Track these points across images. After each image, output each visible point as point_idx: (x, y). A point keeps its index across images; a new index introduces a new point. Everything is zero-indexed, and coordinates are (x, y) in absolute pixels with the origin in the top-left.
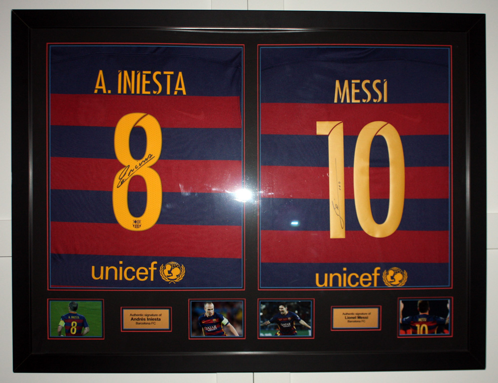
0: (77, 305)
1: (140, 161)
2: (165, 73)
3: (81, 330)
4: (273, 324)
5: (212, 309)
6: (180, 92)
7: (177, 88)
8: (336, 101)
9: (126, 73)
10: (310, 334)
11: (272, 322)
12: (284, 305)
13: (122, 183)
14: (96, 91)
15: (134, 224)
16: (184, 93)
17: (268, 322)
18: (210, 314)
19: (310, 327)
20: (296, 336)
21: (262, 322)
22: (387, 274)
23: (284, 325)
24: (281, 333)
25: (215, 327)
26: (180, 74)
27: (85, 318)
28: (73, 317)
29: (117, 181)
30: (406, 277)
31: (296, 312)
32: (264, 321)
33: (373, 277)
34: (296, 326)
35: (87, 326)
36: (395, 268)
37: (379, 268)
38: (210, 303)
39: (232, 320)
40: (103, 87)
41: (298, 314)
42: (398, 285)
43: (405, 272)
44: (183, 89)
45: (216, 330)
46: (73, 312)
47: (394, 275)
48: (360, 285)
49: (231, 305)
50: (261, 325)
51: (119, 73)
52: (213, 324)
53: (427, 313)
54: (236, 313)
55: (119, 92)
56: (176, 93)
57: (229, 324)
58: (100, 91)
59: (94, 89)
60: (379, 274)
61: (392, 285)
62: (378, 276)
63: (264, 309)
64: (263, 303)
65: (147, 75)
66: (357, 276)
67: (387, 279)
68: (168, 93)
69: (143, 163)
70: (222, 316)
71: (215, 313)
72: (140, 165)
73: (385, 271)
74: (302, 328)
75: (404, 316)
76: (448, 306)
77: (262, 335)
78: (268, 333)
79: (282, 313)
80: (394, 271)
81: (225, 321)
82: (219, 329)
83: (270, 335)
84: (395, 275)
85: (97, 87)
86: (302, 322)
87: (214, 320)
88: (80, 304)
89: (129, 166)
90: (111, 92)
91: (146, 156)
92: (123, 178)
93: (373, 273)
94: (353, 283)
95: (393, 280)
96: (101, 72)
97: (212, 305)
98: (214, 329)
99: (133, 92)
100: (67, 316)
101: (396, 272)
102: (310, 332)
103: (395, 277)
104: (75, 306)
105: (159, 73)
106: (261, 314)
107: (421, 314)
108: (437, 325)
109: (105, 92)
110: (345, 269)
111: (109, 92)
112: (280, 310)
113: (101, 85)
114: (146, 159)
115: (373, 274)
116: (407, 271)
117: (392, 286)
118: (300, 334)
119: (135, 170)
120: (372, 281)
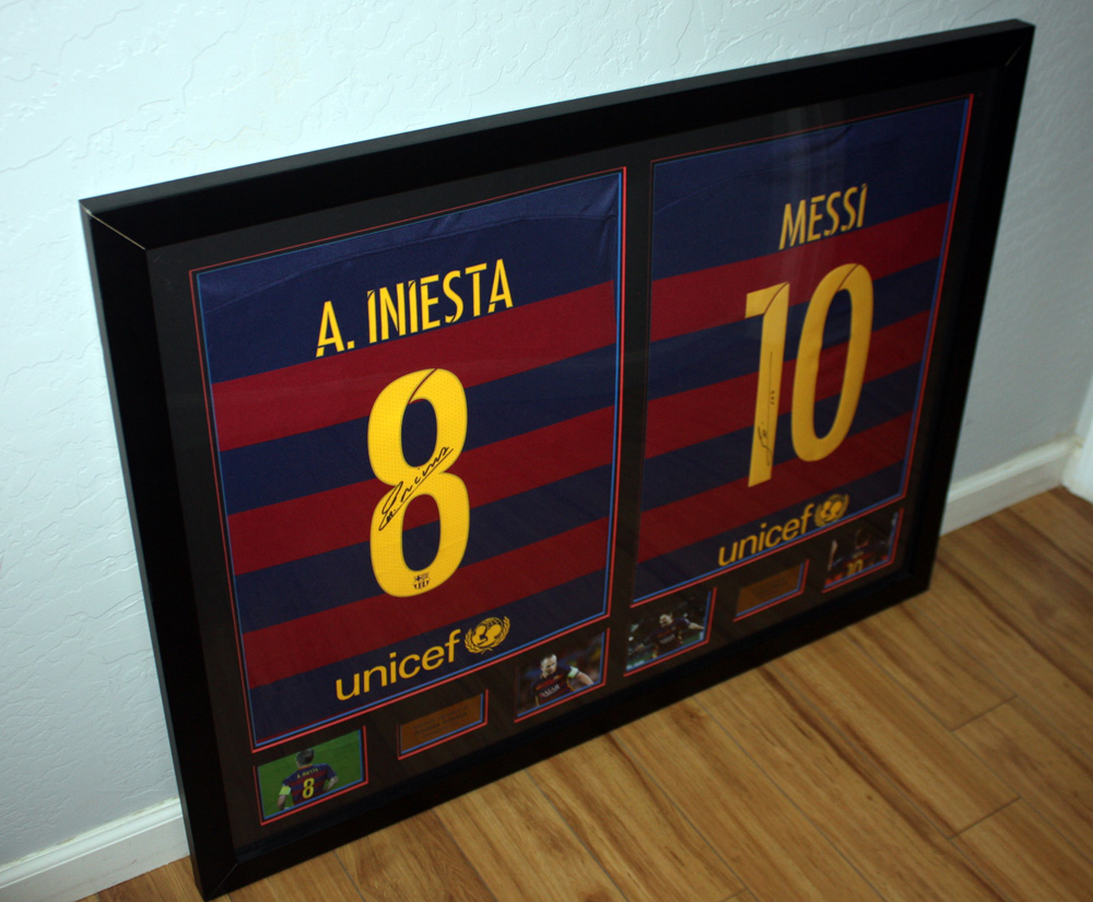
0: (313, 752)
1: (424, 468)
2: (469, 271)
3: (323, 784)
4: (649, 646)
5: (553, 664)
6: (501, 304)
7: (495, 298)
8: (782, 246)
9: (384, 292)
10: (702, 639)
11: (646, 644)
12: (667, 613)
13: (389, 519)
14: (320, 352)
15: (417, 583)
16: (509, 304)
17: (642, 646)
18: (550, 672)
19: (703, 628)
21: (630, 650)
22: (822, 509)
23: (665, 641)
24: (659, 654)
25: (557, 687)
26: (500, 264)
27: (330, 765)
28: (304, 774)
29: (378, 517)
30: (846, 504)
32: (634, 647)
33: (801, 521)
34: (682, 636)
35: (333, 775)
36: (834, 497)
37: (811, 506)
38: (549, 656)
40: (337, 339)
41: (688, 618)
42: (833, 520)
43: (846, 498)
44: (507, 297)
45: (558, 691)
46: (305, 766)
48: (782, 541)
49: (584, 645)
50: (629, 654)
51: (367, 299)
52: (553, 685)
53: (866, 544)
54: (592, 653)
55: (373, 338)
56: (492, 308)
57: (581, 673)
58: (330, 348)
59: (316, 347)
60: (810, 515)
61: (826, 523)
62: (809, 518)
63: (637, 630)
64: (636, 622)
65: (430, 285)
66: (780, 529)
67: (820, 517)
68: (477, 312)
69: (431, 468)
70: (570, 667)
71: (558, 668)
72: (424, 474)
73: (820, 506)
75: (835, 559)
76: (894, 522)
77: (629, 668)
78: (638, 660)
79: (663, 626)
80: (832, 501)
81: (574, 671)
82: (564, 687)
83: (641, 662)
84: (833, 507)
85: (323, 341)
86: (693, 626)
87: (556, 678)
88: (318, 749)
89: (402, 483)
90: (355, 344)
91: (436, 454)
92: (392, 509)
93: (803, 515)
94: (773, 542)
95: (828, 516)
96: (328, 307)
97: (554, 658)
98: (556, 690)
99: (402, 332)
100: (294, 776)
101: (834, 502)
103: (831, 510)
104: (309, 755)
105: (456, 274)
106: (631, 639)
107: (858, 547)
108: (874, 554)
109: (340, 348)
110: (763, 526)
111: (351, 345)
112: (661, 622)
113: (330, 334)
114: (437, 460)
115: (802, 518)
117: (825, 525)
119: (415, 486)
120: (799, 529)
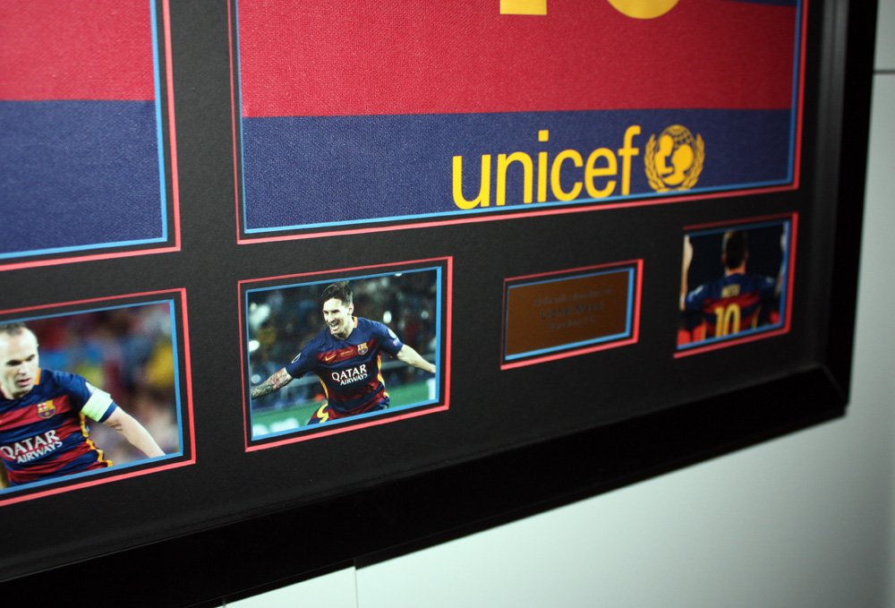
4: (305, 380)
5: (29, 359)
10: (433, 396)
11: (296, 374)
12: (340, 295)
17: (283, 375)
18: (20, 382)
19: (433, 368)
20: (386, 410)
21: (255, 378)
22: (657, 149)
23: (346, 378)
24: (334, 410)
25: (52, 440)
30: (701, 159)
31: (387, 317)
32: (266, 374)
33: (620, 161)
34: (386, 373)
36: (676, 129)
37: (634, 130)
38: (14, 331)
39: (127, 391)
41: (393, 325)
42: (680, 185)
43: (700, 143)
45: (58, 452)
47: (674, 150)
48: (584, 193)
49: (119, 326)
50: (255, 391)
52: (41, 427)
53: (741, 270)
54: (146, 358)
57: (119, 413)
60: (635, 152)
61: (667, 186)
62: (634, 158)
63: (265, 324)
64: (259, 299)
66: (578, 162)
67: (654, 167)
70: (83, 381)
71: (46, 376)
73: (652, 138)
74: (405, 376)
75: (691, 287)
76: (784, 241)
77: (259, 431)
78: (283, 419)
79: (334, 330)
80: (673, 137)
81: (98, 402)
82: (73, 443)
83: (289, 425)
84: (677, 154)
86: (408, 355)
87: (46, 407)
93: (621, 145)
94: (567, 188)
95: (669, 170)
97: (29, 339)
98: (51, 448)
101: (679, 143)
102: (432, 385)
103: (674, 160)
106: (253, 346)
107: (728, 273)
108: (759, 304)
110: (543, 136)
112: (328, 318)
115: (621, 152)
116: (703, 139)
117: (664, 191)
118: (399, 401)
120: (618, 178)
